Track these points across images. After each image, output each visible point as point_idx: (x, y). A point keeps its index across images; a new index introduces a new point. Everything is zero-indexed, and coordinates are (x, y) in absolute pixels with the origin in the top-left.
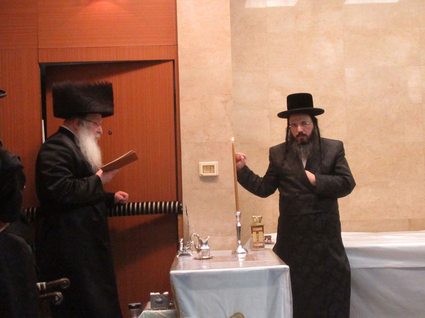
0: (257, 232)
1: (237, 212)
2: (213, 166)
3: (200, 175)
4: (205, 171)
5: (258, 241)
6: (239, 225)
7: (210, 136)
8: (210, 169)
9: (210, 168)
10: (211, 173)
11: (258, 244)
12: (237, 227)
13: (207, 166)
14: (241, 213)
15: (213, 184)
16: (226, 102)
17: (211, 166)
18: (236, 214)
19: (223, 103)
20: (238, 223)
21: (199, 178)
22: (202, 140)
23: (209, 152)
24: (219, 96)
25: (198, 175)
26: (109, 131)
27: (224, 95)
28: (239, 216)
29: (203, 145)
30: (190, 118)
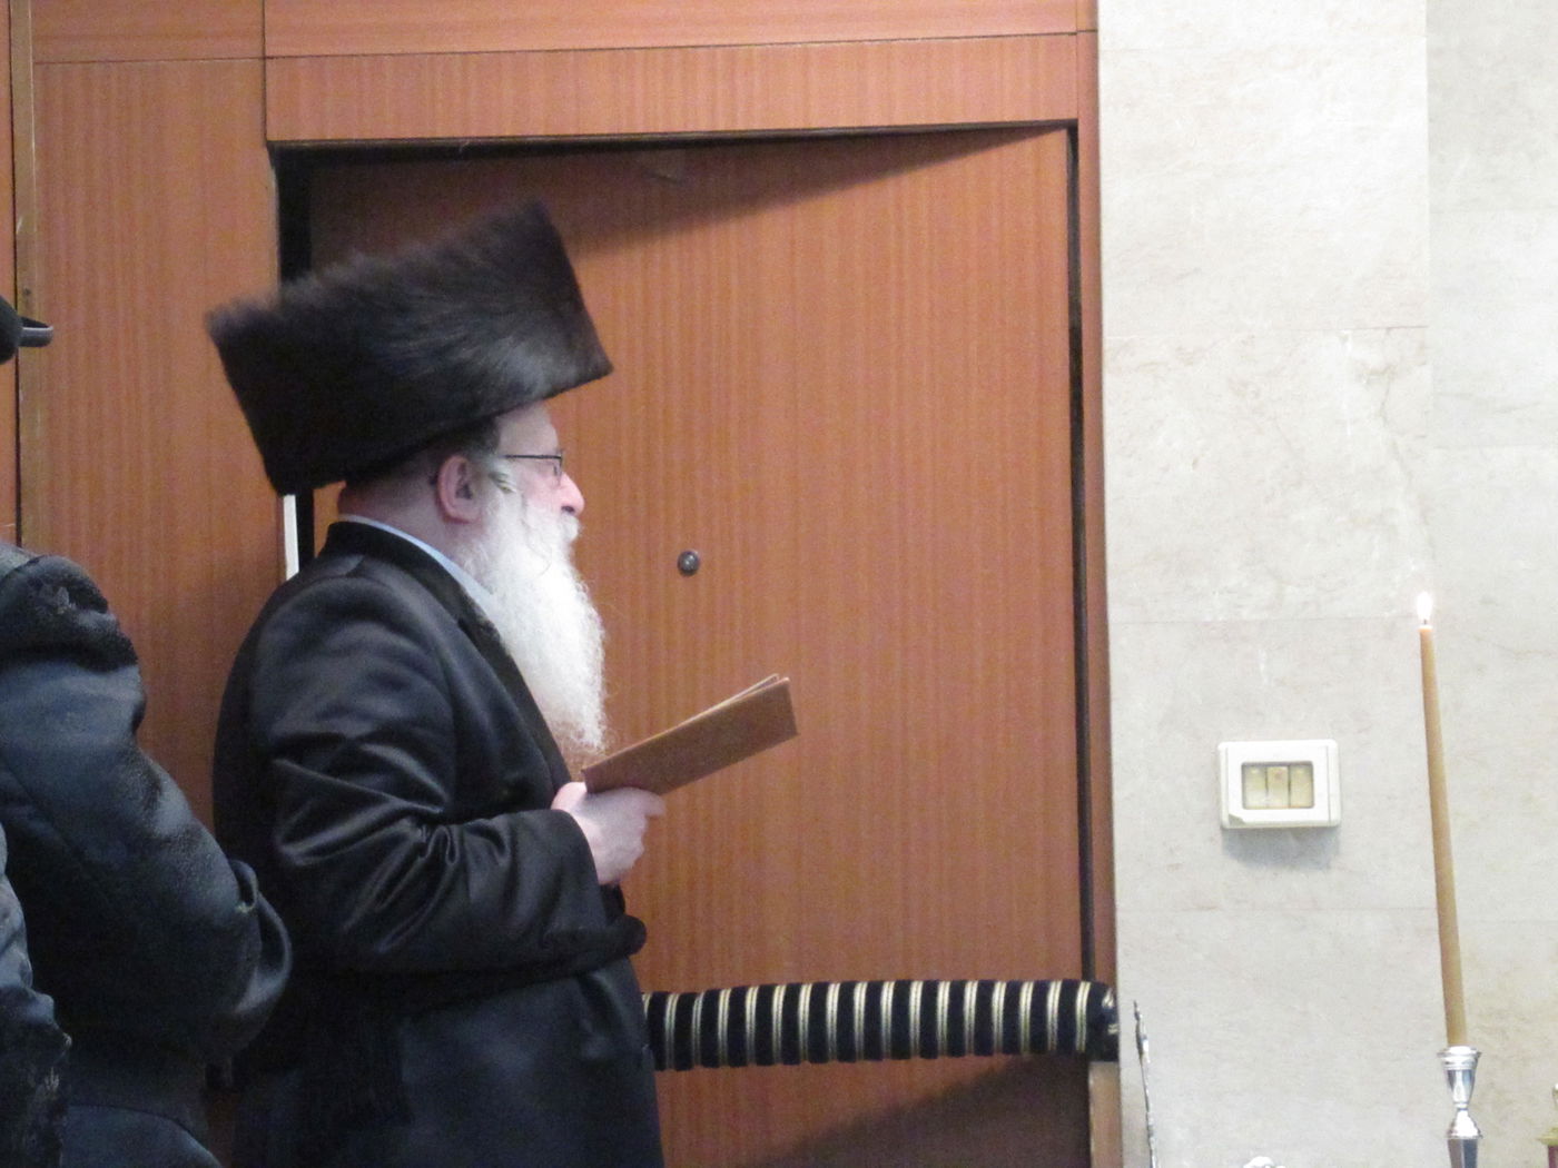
1: (1453, 1050)
2: (1308, 766)
3: (1225, 819)
4: (1256, 797)
6: (1466, 1129)
7: (1288, 582)
8: (1289, 789)
9: (1285, 777)
10: (1290, 806)
12: (1454, 1145)
13: (1271, 769)
14: (1479, 1054)
15: (1303, 875)
16: (1388, 372)
17: (1290, 765)
18: (1448, 1059)
19: (1369, 382)
20: (1456, 1115)
21: (1219, 837)
22: (1240, 606)
23: (1281, 683)
24: (1345, 338)
25: (1217, 819)
26: (677, 552)
27: (1377, 328)
28: (1468, 1077)
29: (1244, 640)
30: (1166, 470)
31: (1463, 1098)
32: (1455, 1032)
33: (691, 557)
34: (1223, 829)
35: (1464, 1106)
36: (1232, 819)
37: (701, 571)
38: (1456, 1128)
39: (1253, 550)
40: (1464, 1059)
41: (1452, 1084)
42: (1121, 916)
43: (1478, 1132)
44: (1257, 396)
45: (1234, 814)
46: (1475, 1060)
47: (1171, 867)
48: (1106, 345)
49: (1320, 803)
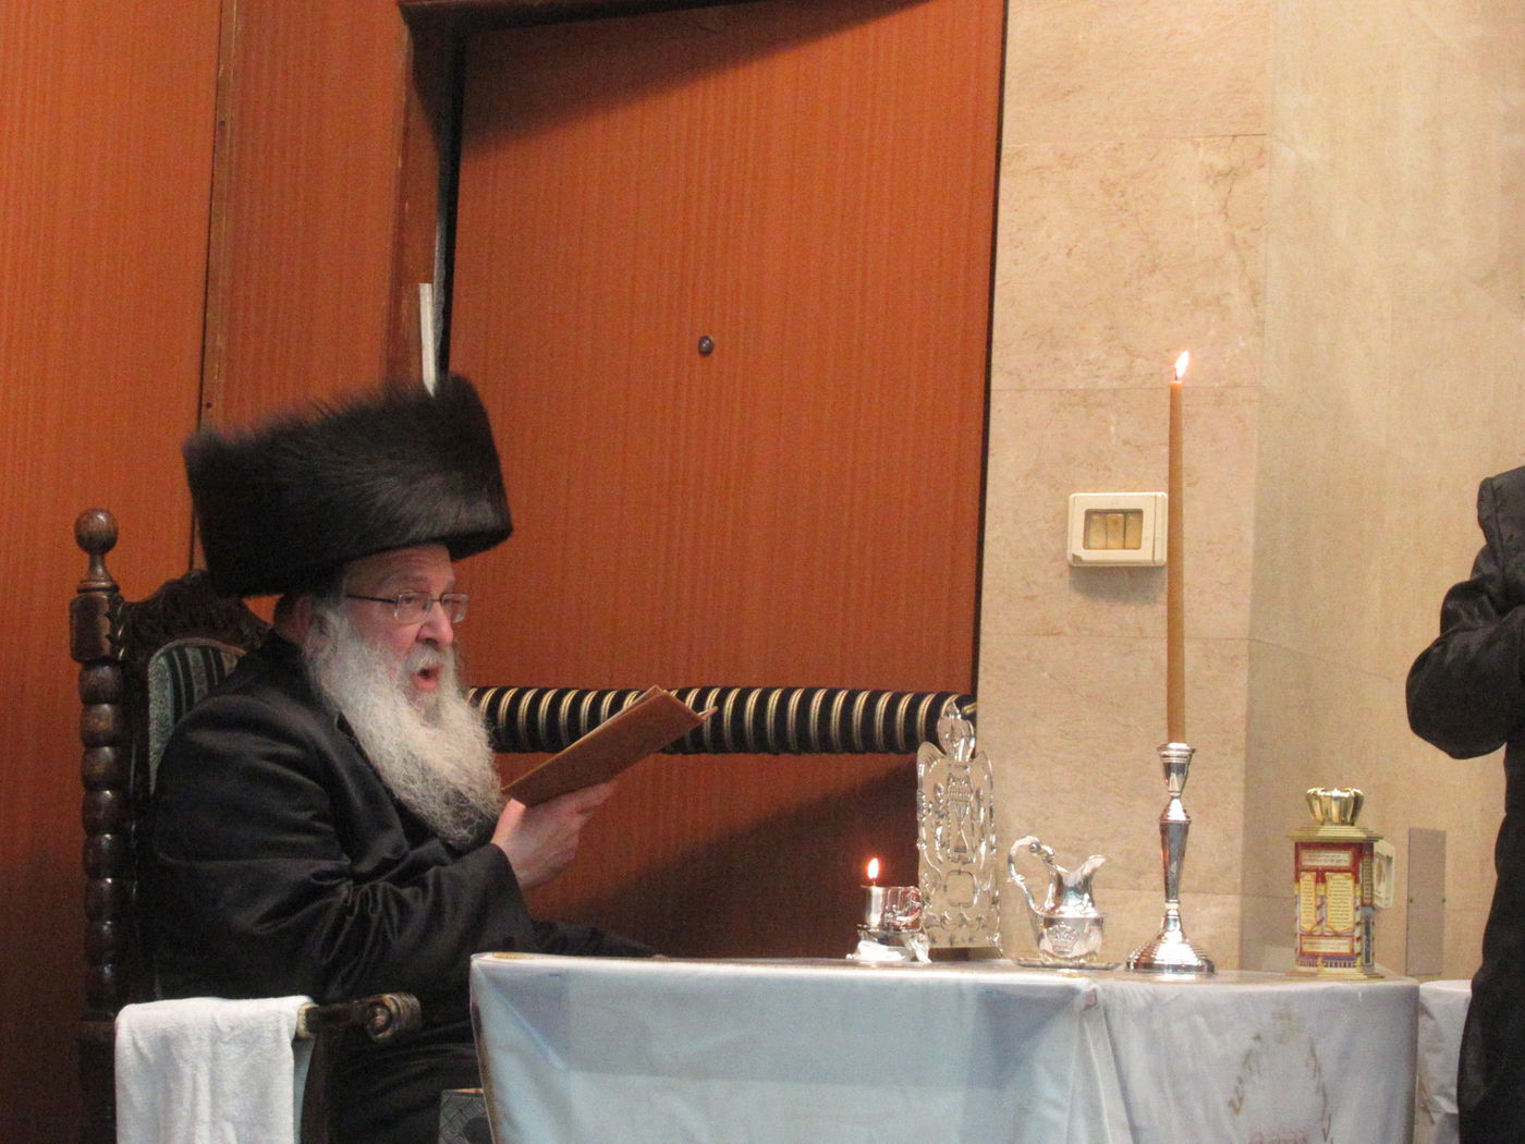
0: (1321, 876)
1: (1173, 745)
2: (1139, 513)
3: (1070, 558)
4: (1096, 539)
5: (1319, 923)
6: (1176, 813)
7: (1138, 357)
8: (1125, 536)
9: (1122, 524)
10: (1124, 547)
11: (1323, 941)
12: (1164, 827)
13: (1109, 515)
14: (1193, 751)
15: (1133, 608)
16: (1232, 174)
17: (1126, 513)
18: (1165, 753)
19: (1216, 182)
20: (1170, 802)
21: (1067, 575)
22: (1097, 376)
23: (1126, 443)
24: (1198, 145)
25: (1064, 558)
26: (698, 336)
27: (1224, 136)
28: (1182, 769)
29: (1099, 405)
30: (1046, 259)
31: (1177, 788)
32: (1175, 730)
33: (707, 342)
34: (1071, 567)
35: (1178, 794)
36: (1074, 556)
37: (716, 351)
38: (1170, 813)
39: (1112, 328)
40: (1179, 753)
41: (1168, 776)
42: (983, 638)
43: (1188, 817)
44: (1123, 196)
45: (1076, 554)
46: (1191, 756)
47: (1026, 598)
48: (1004, 152)
49: (1147, 544)
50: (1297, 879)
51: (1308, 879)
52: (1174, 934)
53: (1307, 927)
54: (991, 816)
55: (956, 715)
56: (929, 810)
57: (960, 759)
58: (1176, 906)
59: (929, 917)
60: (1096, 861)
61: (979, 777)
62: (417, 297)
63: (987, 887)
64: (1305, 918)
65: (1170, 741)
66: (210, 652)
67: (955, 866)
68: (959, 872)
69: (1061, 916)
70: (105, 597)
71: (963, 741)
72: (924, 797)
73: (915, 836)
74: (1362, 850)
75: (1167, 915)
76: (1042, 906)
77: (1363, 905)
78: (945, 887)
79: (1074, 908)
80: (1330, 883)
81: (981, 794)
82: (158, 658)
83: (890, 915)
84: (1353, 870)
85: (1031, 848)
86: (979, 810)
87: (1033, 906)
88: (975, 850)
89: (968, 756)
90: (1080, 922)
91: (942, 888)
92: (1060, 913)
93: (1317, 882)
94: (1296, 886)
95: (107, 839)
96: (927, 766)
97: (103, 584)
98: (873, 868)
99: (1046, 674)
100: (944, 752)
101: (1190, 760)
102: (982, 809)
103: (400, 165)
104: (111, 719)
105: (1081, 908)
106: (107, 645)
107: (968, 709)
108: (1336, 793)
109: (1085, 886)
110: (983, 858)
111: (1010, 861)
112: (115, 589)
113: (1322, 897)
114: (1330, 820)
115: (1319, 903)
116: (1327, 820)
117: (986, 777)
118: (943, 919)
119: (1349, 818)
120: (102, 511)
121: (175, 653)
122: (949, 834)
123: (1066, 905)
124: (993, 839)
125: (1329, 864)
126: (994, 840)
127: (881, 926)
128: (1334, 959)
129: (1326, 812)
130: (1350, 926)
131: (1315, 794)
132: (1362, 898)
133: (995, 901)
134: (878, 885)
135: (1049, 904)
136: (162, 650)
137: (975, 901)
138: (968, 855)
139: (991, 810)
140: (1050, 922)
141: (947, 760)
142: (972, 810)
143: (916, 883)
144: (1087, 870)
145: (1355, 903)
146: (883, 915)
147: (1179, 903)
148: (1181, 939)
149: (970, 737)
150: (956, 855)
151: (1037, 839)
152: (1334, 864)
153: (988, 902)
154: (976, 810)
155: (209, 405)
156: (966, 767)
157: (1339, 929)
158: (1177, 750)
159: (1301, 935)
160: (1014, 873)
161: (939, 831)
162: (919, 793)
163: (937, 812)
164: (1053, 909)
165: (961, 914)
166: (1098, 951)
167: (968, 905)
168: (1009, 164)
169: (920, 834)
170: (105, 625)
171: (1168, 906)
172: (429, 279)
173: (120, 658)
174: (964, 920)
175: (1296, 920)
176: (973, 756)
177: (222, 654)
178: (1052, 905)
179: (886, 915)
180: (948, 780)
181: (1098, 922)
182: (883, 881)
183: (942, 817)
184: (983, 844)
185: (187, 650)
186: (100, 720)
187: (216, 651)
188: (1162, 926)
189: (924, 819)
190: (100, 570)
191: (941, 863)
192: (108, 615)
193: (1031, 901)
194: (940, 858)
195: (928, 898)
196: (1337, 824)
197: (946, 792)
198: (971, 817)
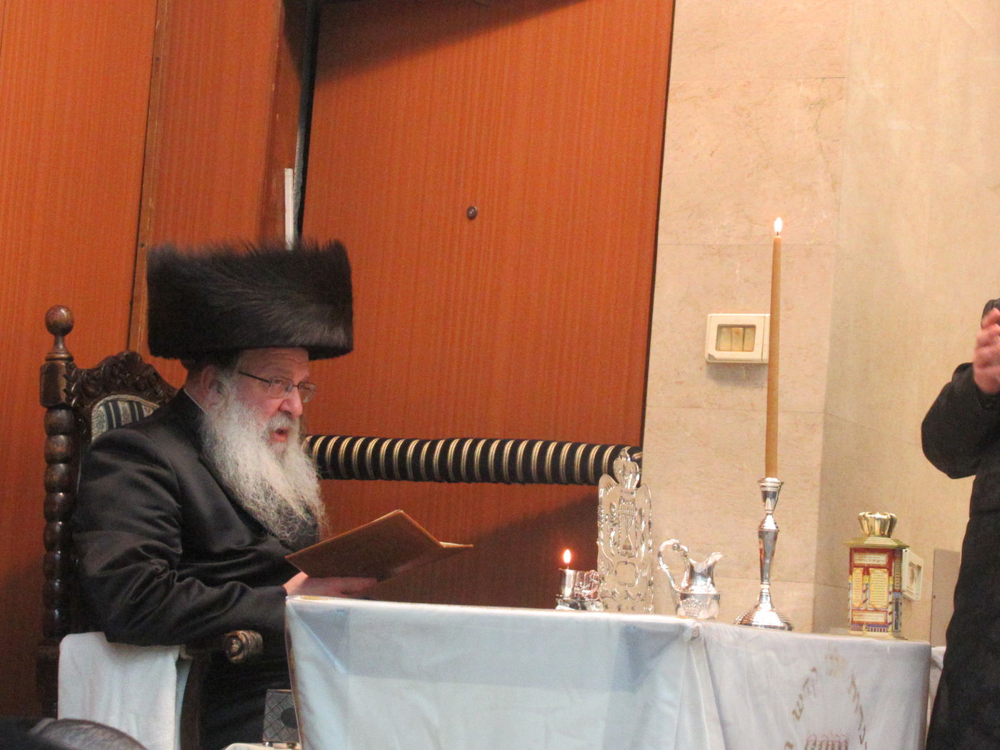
0: (866, 570)
1: (768, 479)
2: (753, 327)
3: (707, 356)
4: (725, 343)
5: (865, 602)
6: (770, 525)
7: (756, 224)
8: (743, 340)
9: (742, 332)
10: (743, 350)
11: (867, 614)
12: (762, 534)
13: (733, 329)
15: (748, 391)
16: (821, 104)
17: (745, 327)
18: (763, 484)
19: (810, 109)
20: (766, 517)
21: (705, 368)
23: (747, 281)
24: (800, 84)
25: (704, 357)
26: (468, 206)
27: (817, 78)
28: (774, 495)
29: (730, 256)
30: (696, 157)
31: (770, 508)
32: (770, 469)
33: (473, 210)
34: (708, 363)
35: (771, 512)
36: (710, 355)
37: (478, 217)
38: (765, 525)
39: (739, 205)
40: (772, 484)
41: (765, 500)
42: (648, 409)
43: (777, 527)
44: (749, 116)
45: (711, 354)
46: (780, 486)
47: (677, 383)
48: (671, 87)
49: (758, 348)
50: (851, 573)
51: (858, 572)
52: (765, 604)
53: (857, 604)
54: (650, 527)
55: (627, 458)
56: (606, 520)
57: (629, 488)
58: (768, 586)
59: (604, 591)
60: (716, 556)
61: (642, 501)
62: (283, 177)
63: (645, 574)
64: (855, 597)
65: (767, 476)
66: (135, 404)
67: (624, 559)
68: (626, 563)
69: (692, 592)
70: (63, 364)
71: (631, 476)
72: (603, 512)
73: (597, 537)
74: (895, 554)
75: (762, 592)
76: (679, 586)
77: (894, 590)
78: (616, 571)
79: (701, 587)
80: (873, 575)
81: (643, 511)
82: (98, 407)
83: (578, 589)
84: (889, 568)
85: (674, 548)
86: (641, 523)
87: (673, 585)
88: (637, 549)
89: (634, 486)
90: (704, 597)
91: (614, 572)
92: (691, 590)
93: (864, 574)
94: (850, 577)
95: (59, 525)
96: (605, 490)
97: (63, 356)
98: (567, 556)
99: (688, 434)
100: (618, 482)
101: (779, 490)
102: (643, 522)
103: (273, 89)
104: (64, 446)
105: (706, 587)
106: (63, 396)
107: (636, 456)
108: (878, 515)
109: (709, 573)
110: (643, 555)
111: (659, 555)
112: (70, 359)
113: (867, 584)
114: (874, 533)
115: (864, 588)
116: (872, 532)
117: (647, 501)
118: (614, 593)
119: (886, 533)
120: (63, 307)
121: (110, 404)
122: (619, 537)
123: (696, 585)
124: (650, 542)
125: (872, 563)
126: (651, 544)
127: (573, 596)
128: (873, 626)
129: (871, 528)
130: (885, 604)
131: (864, 516)
132: (893, 585)
133: (650, 584)
134: (570, 569)
135: (684, 584)
136: (102, 402)
137: (637, 583)
138: (632, 552)
139: (650, 523)
140: (684, 596)
141: (619, 487)
142: (636, 522)
143: (596, 568)
144: (710, 562)
145: (889, 588)
146: (573, 589)
147: (770, 584)
148: (770, 608)
149: (637, 473)
150: (624, 551)
151: (677, 541)
152: (876, 563)
153: (646, 583)
154: (639, 522)
155: (143, 245)
156: (632, 493)
157: (878, 606)
158: (771, 483)
159: (853, 610)
160: (661, 563)
161: (613, 534)
162: (599, 508)
163: (612, 522)
164: (687, 588)
165: (626, 591)
166: (716, 617)
167: (632, 585)
168: (674, 95)
169: (599, 535)
170: (63, 383)
171: (762, 586)
172: (292, 166)
173: (72, 406)
174: (628, 595)
175: (849, 600)
176: (638, 486)
177: (143, 407)
178: (687, 585)
179: (575, 588)
180: (620, 500)
181: (717, 597)
182: (573, 566)
183: (615, 525)
184: (644, 545)
185: (119, 402)
186: (58, 446)
187: (139, 405)
188: (758, 599)
189: (602, 526)
190: (61, 346)
191: (613, 555)
192: (65, 376)
193: (672, 582)
194: (613, 552)
195: (603, 578)
196: (878, 536)
197: (618, 509)
198: (636, 527)
